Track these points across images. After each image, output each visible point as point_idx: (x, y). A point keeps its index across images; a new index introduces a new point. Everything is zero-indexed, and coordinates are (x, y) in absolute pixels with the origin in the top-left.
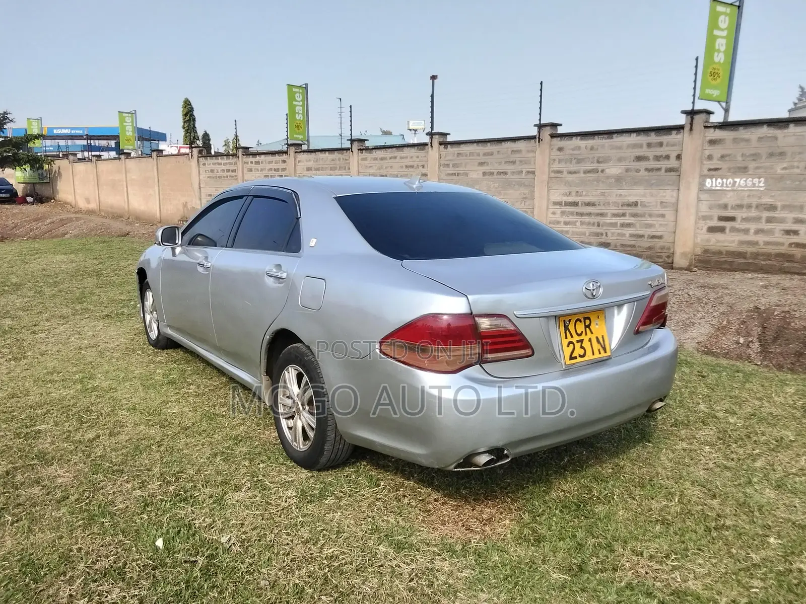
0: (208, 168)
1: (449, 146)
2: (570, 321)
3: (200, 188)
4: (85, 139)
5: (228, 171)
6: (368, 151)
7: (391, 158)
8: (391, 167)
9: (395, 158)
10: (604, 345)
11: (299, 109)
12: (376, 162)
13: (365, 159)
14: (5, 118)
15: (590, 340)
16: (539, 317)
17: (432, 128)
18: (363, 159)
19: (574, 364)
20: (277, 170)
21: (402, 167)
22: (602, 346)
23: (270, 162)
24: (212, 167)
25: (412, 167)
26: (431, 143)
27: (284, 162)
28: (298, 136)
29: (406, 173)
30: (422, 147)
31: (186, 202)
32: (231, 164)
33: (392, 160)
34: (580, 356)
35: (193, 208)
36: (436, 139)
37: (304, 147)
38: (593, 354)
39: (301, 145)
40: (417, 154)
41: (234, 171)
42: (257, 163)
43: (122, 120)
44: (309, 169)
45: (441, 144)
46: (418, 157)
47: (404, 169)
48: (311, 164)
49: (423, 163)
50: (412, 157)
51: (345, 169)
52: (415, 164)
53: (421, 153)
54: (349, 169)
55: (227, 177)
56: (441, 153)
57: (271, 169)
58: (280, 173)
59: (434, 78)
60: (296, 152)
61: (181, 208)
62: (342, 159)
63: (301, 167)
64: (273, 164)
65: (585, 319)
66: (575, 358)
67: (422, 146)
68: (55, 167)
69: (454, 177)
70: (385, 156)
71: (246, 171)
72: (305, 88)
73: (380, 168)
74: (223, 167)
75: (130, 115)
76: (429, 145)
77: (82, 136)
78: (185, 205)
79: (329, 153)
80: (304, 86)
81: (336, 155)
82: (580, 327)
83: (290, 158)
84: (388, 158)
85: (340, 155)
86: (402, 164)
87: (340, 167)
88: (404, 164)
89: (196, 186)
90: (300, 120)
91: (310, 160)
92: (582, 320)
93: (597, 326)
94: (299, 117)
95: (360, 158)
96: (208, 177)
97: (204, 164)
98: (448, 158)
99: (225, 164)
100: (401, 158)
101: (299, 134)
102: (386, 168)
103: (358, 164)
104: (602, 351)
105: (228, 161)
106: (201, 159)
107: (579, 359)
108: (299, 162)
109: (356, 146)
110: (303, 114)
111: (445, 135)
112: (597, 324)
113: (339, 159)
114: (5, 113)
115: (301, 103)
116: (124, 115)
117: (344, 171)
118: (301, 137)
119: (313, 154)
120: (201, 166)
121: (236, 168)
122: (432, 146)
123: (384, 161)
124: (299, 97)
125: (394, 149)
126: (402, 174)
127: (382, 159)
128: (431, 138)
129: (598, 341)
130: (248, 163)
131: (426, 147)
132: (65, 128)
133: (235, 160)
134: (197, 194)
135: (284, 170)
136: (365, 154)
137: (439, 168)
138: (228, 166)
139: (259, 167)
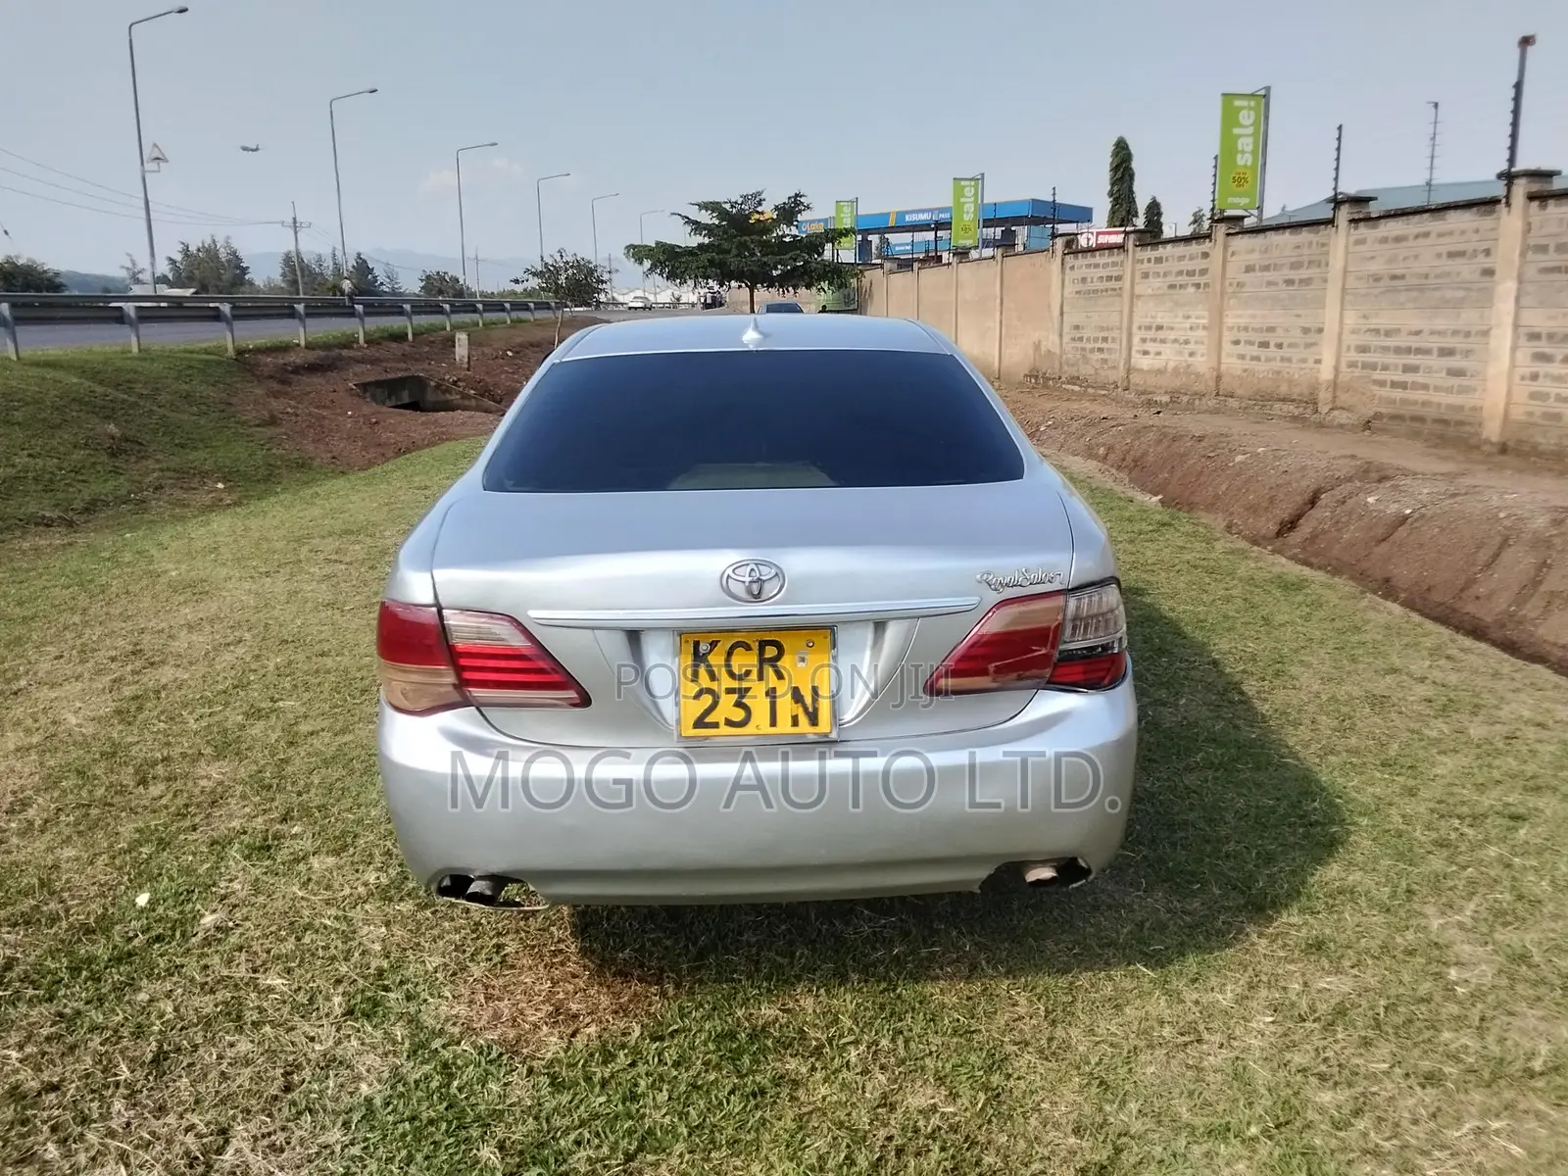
0: (1078, 274)
1: (1551, 203)
2: (713, 644)
3: (1062, 314)
4: (932, 229)
5: (1109, 278)
6: (1371, 223)
7: (1417, 237)
8: (1416, 257)
9: (1426, 235)
10: (816, 710)
11: (1246, 144)
12: (1386, 246)
13: (1361, 242)
14: (797, 203)
15: (771, 693)
16: (593, 628)
17: (1512, 161)
18: (1359, 242)
19: (706, 738)
20: (1191, 273)
21: (1439, 256)
22: (806, 709)
23: (1181, 258)
24: (1084, 272)
25: (1461, 254)
26: (1507, 197)
27: (1206, 255)
28: (1236, 200)
29: (1447, 269)
30: (1487, 208)
31: (1039, 342)
32: (1115, 264)
33: (1421, 241)
34: (729, 723)
35: (1049, 351)
36: (1521, 188)
37: (1248, 222)
38: (773, 723)
39: (1242, 218)
40: (1475, 225)
41: (1119, 278)
42: (1159, 260)
43: (958, 193)
44: (1249, 269)
45: (1532, 197)
46: (1477, 231)
47: (1444, 261)
48: (1254, 258)
49: (1485, 245)
50: (1463, 232)
51: (1319, 266)
52: (1469, 247)
53: (1485, 222)
54: (1327, 265)
55: (1107, 290)
56: (1531, 220)
57: (1180, 273)
58: (1196, 279)
59: (1526, 42)
60: (1228, 235)
61: (1031, 352)
62: (1314, 245)
63: (1235, 266)
64: (1186, 262)
65: (763, 645)
66: (716, 725)
67: (1488, 204)
68: (865, 282)
69: (1556, 276)
70: (1405, 232)
71: (1138, 278)
72: (1263, 99)
73: (1391, 260)
74: (1104, 273)
75: (973, 183)
76: (1504, 201)
77: (929, 225)
78: (1037, 346)
79: (1291, 233)
80: (1263, 92)
81: (1305, 235)
82: (744, 661)
83: (1215, 248)
84: (1411, 237)
85: (1312, 235)
86: (1439, 249)
87: (1310, 262)
88: (1444, 250)
89: (1056, 312)
90: (1245, 166)
91: (1252, 251)
92: (755, 646)
93: (801, 665)
94: (1244, 160)
95: (1352, 239)
96: (1077, 292)
97: (1072, 268)
98: (1544, 231)
99: (1105, 266)
100: (1440, 235)
101: (1240, 195)
102: (1404, 259)
103: (1347, 253)
104: (803, 720)
105: (1110, 260)
106: (1067, 257)
107: (724, 730)
108: (1233, 254)
109: (1344, 214)
110: (1254, 153)
111: (1548, 175)
112: (803, 660)
113: (1310, 244)
114: (797, 195)
115: (1251, 130)
116: (963, 183)
117: (1318, 270)
118: (1245, 201)
119: (1261, 237)
120: (1068, 271)
121: (1121, 273)
122: (1508, 204)
123: (1403, 244)
124: (1247, 118)
125: (1426, 216)
126: (1439, 271)
127: (1398, 239)
128: (1509, 186)
129: (797, 696)
130: (1142, 261)
131: (1498, 206)
132: (923, 211)
133: (1122, 256)
134: (1057, 325)
135: (1203, 272)
136: (1363, 230)
137: (1523, 254)
138: (1110, 268)
139: (1161, 268)
